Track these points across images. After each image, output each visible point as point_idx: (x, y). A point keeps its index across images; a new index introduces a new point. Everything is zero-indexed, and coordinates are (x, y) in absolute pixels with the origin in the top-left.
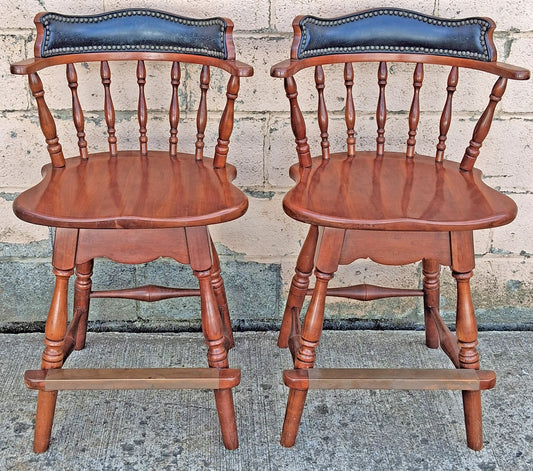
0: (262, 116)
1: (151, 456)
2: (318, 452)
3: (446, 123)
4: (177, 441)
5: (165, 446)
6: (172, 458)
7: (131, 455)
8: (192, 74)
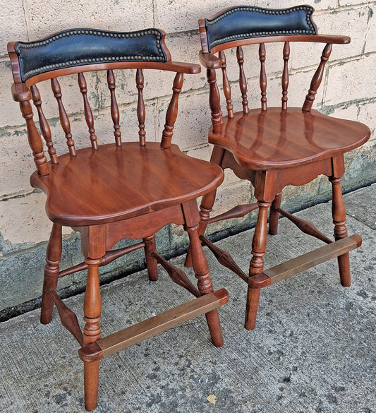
0: (152, 102)
1: (173, 375)
2: (271, 325)
3: (286, 82)
4: (181, 357)
5: (176, 364)
6: (189, 370)
7: (159, 380)
8: (101, 79)
